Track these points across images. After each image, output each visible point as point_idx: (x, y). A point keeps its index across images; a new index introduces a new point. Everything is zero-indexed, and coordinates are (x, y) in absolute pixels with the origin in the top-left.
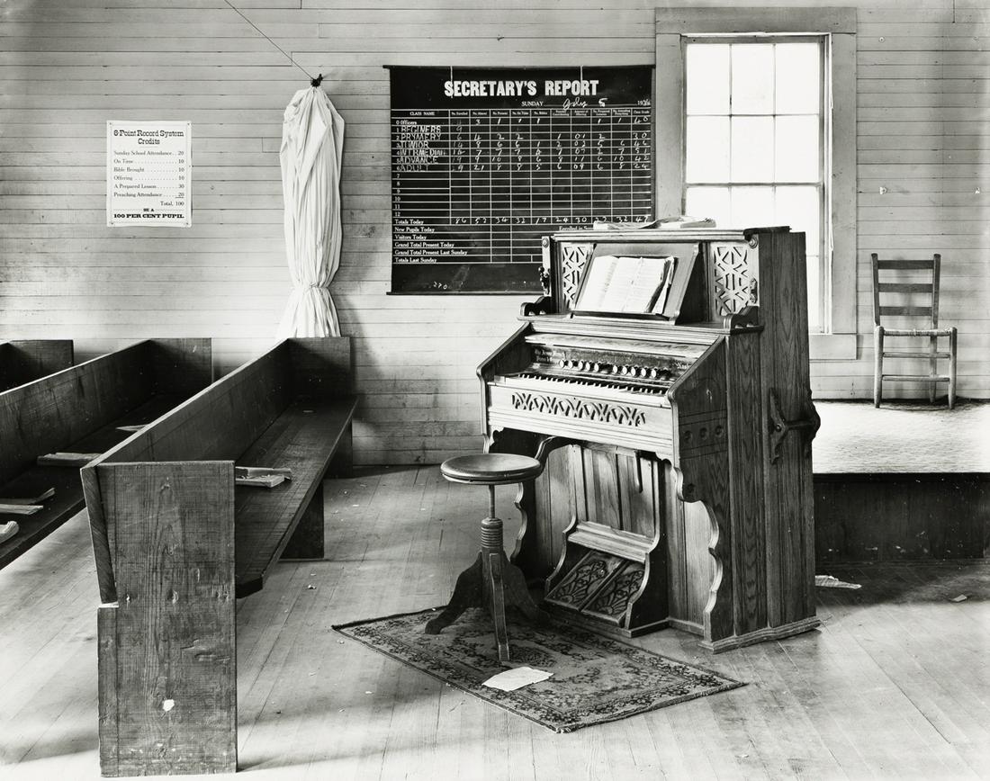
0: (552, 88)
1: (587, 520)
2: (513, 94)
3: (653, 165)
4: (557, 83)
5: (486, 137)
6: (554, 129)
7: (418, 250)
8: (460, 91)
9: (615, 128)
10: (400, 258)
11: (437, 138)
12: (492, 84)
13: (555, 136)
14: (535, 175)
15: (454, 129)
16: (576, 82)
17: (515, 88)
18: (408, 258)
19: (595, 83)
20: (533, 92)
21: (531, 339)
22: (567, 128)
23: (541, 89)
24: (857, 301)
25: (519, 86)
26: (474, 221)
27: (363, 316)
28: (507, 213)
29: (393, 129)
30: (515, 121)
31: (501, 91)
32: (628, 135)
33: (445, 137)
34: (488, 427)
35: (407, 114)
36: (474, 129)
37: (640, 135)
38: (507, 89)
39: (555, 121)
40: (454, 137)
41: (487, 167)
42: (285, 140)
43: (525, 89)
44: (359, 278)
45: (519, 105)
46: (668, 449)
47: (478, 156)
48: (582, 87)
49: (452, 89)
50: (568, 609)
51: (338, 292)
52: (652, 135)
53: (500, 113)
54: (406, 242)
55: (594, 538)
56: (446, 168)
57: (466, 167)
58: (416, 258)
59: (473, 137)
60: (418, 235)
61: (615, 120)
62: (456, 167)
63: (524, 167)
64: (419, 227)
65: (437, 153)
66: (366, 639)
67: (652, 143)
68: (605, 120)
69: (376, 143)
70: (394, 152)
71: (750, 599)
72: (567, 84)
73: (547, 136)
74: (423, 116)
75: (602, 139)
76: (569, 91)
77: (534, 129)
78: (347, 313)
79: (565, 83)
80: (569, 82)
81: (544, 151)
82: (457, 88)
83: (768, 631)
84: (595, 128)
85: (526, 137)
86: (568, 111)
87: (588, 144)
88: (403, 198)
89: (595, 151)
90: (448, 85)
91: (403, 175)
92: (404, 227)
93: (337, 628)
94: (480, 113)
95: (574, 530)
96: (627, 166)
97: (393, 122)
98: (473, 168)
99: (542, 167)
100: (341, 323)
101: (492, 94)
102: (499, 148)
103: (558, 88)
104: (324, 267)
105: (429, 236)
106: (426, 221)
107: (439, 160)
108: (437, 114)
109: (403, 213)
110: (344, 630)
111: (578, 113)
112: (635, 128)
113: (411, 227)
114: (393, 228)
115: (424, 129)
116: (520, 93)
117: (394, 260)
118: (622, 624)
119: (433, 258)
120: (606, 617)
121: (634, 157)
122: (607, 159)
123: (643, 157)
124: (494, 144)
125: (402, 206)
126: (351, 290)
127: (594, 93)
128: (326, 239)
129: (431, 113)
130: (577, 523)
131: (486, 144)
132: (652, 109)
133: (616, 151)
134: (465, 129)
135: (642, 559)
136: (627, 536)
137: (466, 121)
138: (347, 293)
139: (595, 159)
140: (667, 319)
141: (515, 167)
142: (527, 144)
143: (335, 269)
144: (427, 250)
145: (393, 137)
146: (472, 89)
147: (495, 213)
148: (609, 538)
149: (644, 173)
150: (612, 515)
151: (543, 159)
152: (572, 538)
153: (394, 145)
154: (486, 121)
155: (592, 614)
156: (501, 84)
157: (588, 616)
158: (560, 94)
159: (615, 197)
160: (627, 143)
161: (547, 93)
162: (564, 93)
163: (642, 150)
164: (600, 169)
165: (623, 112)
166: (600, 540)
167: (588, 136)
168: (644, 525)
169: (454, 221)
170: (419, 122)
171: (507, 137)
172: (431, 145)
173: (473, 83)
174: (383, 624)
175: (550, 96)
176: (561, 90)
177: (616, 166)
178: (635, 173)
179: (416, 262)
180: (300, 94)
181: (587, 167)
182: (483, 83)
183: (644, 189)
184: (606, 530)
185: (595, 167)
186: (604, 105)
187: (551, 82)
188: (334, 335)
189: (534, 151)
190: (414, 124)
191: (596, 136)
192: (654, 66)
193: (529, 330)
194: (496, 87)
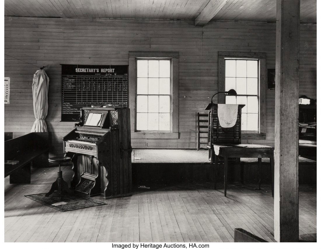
0: (103, 71)
1: (86, 172)
2: (93, 72)
3: (128, 90)
4: (104, 69)
5: (86, 82)
6: (103, 80)
7: (68, 110)
8: (79, 71)
9: (119, 81)
10: (64, 112)
11: (73, 82)
12: (88, 69)
13: (103, 82)
14: (98, 92)
15: (78, 80)
16: (109, 69)
17: (94, 70)
18: (66, 112)
19: (113, 69)
20: (98, 71)
21: (76, 132)
22: (107, 81)
23: (100, 71)
24: (179, 124)
25: (95, 70)
26: (83, 103)
27: (54, 127)
28: (91, 101)
29: (62, 80)
30: (93, 78)
31: (90, 71)
32: (122, 82)
33: (76, 82)
34: (65, 151)
35: (66, 76)
36: (83, 80)
37: (125, 82)
38: (91, 71)
39: (103, 79)
40: (78, 82)
41: (86, 90)
42: (33, 83)
43: (96, 71)
44: (53, 117)
45: (94, 75)
46: (96, 155)
47: (84, 87)
48: (110, 70)
49: (77, 70)
50: (79, 192)
51: (47, 121)
52: (128, 83)
53: (90, 77)
54: (65, 108)
55: (86, 176)
56: (76, 90)
57: (81, 90)
58: (67, 112)
59: (83, 82)
60: (68, 107)
61: (119, 79)
62: (78, 90)
63: (96, 90)
64: (69, 105)
65: (73, 86)
66: (31, 198)
67: (128, 84)
68: (116, 79)
69: (58, 83)
70: (63, 86)
71: (115, 188)
72: (106, 70)
73: (101, 82)
74: (70, 77)
75: (115, 83)
76: (107, 71)
77: (98, 80)
78: (50, 126)
79: (106, 69)
80: (107, 69)
81: (100, 86)
82: (79, 70)
83: (120, 195)
84: (114, 81)
85: (96, 82)
86: (107, 76)
87: (112, 84)
88: (65, 97)
89: (114, 86)
90: (76, 69)
91: (65, 92)
92: (65, 105)
93: (25, 196)
94: (85, 76)
95: (83, 175)
96: (122, 90)
97: (62, 78)
98: (83, 90)
99: (100, 90)
100: (48, 128)
101: (88, 72)
102: (89, 85)
103: (104, 70)
104: (43, 114)
105: (71, 107)
106: (70, 103)
107: (74, 88)
108: (74, 76)
109: (65, 101)
110: (27, 197)
111: (109, 77)
112: (124, 81)
113: (67, 105)
114: (62, 105)
115: (70, 80)
116: (95, 72)
117: (62, 113)
118: (89, 194)
119: (72, 112)
120: (86, 193)
121: (123, 88)
122: (117, 88)
123: (125, 88)
124: (88, 84)
125: (64, 99)
126: (51, 120)
127: (113, 72)
128: (44, 108)
129: (72, 76)
130: (84, 173)
131: (86, 84)
132: (128, 76)
133: (119, 86)
134: (81, 80)
135: (94, 180)
136: (92, 175)
137: (81, 78)
138: (50, 121)
139: (113, 88)
140: (100, 127)
141: (93, 90)
142: (96, 84)
143: (46, 115)
144: (71, 110)
145: (62, 82)
146: (83, 70)
147: (88, 101)
148: (89, 176)
149: (126, 92)
150: (90, 171)
151: (100, 88)
152: (82, 176)
153: (63, 84)
154: (86, 78)
155: (83, 192)
156: (90, 69)
157: (83, 193)
158: (105, 72)
159: (119, 98)
160: (122, 84)
161: (101, 72)
162: (106, 72)
163: (125, 86)
164: (115, 91)
165: (121, 76)
166: (88, 177)
167: (112, 82)
168: (95, 173)
169: (78, 103)
170: (69, 78)
171: (91, 82)
172: (72, 84)
173: (83, 69)
174: (37, 195)
175: (102, 72)
176: (105, 71)
177: (119, 90)
178: (124, 92)
179: (68, 113)
180: (38, 71)
181: (111, 90)
182: (85, 69)
183: (126, 96)
184: (89, 174)
185: (113, 90)
186: (116, 75)
187: (102, 69)
188: (45, 131)
189: (98, 86)
190: (68, 79)
191: (114, 82)
192: (128, 65)
193: (76, 130)
194: (89, 70)
